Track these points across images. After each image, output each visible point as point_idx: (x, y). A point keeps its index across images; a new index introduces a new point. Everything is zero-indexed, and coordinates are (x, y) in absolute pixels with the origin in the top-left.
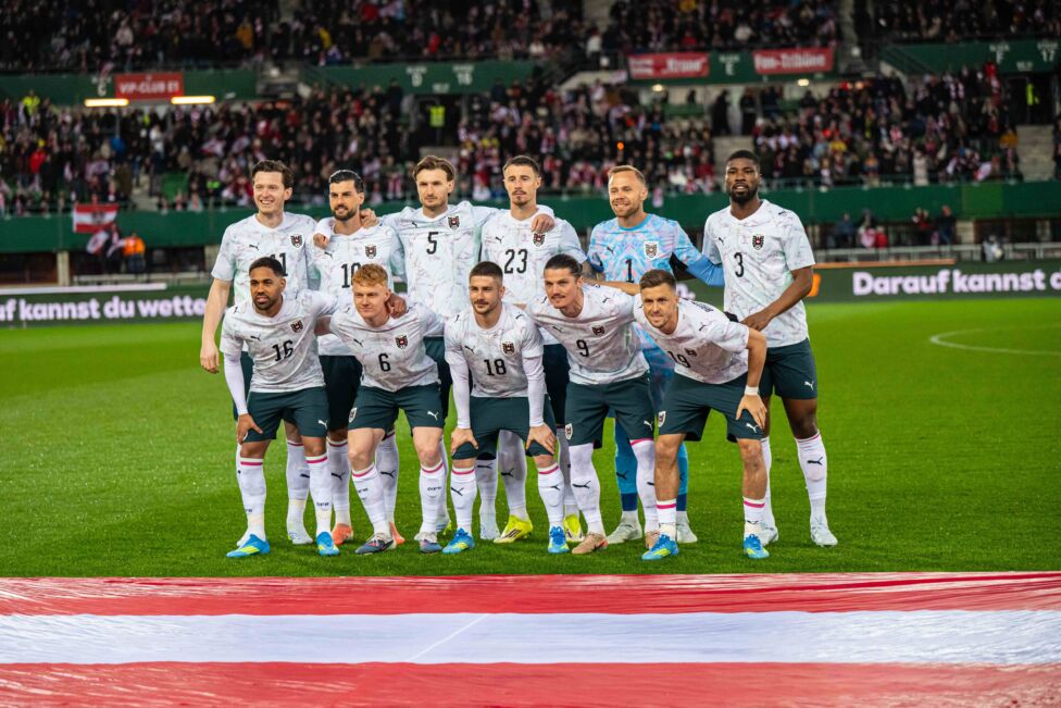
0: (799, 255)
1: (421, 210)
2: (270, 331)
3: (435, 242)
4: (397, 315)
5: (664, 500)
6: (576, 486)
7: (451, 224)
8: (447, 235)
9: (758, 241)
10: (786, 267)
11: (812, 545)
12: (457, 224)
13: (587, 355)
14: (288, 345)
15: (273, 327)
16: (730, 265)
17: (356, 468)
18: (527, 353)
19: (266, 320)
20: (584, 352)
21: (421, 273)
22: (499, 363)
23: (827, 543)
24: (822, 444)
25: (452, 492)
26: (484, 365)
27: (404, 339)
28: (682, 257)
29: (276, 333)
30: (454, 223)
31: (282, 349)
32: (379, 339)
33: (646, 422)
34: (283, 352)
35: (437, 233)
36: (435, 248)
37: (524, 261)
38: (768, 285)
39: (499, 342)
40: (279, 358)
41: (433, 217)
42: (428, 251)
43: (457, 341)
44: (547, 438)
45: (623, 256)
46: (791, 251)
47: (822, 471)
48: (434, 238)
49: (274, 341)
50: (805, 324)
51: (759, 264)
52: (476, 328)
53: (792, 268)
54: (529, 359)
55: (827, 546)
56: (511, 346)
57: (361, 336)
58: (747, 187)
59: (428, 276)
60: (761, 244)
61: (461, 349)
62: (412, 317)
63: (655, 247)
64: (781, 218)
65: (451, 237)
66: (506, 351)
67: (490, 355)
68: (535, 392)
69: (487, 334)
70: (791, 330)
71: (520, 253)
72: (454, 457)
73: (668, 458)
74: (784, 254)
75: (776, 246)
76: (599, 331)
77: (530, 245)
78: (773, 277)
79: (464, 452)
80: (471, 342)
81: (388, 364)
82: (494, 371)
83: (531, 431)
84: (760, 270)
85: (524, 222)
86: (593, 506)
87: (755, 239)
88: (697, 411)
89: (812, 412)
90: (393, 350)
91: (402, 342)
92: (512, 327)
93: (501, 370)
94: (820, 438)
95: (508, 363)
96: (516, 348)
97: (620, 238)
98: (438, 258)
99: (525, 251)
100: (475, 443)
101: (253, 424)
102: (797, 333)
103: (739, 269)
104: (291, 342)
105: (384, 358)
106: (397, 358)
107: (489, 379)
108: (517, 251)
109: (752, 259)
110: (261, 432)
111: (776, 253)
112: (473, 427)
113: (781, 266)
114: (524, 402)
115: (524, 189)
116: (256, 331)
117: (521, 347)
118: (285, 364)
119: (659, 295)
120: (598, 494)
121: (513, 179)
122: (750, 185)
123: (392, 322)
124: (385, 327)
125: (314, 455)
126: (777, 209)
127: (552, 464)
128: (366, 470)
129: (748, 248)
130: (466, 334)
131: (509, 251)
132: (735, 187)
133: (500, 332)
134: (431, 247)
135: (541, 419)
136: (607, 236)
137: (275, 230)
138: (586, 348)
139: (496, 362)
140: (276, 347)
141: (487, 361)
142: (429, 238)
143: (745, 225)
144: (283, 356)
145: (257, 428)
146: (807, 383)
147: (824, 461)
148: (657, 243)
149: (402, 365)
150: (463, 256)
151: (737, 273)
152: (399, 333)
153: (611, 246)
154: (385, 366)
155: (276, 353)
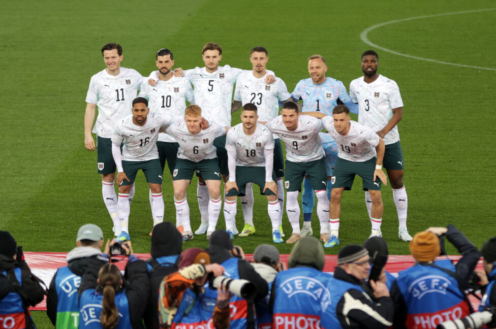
0: (396, 101)
1: (204, 69)
2: (140, 133)
3: (212, 86)
4: (205, 128)
5: (334, 219)
6: (289, 211)
7: (221, 77)
8: (218, 82)
9: (377, 95)
10: (390, 107)
11: (401, 240)
12: (223, 77)
13: (297, 149)
14: (147, 140)
15: (141, 131)
16: (362, 105)
17: (178, 199)
18: (267, 147)
19: (138, 127)
20: (295, 147)
21: (205, 101)
22: (253, 152)
23: (408, 240)
24: (405, 192)
25: (225, 212)
26: (245, 152)
27: (207, 140)
28: (342, 99)
29: (142, 134)
30: (222, 76)
31: (144, 141)
32: (195, 140)
33: (323, 182)
34: (144, 142)
35: (213, 81)
36: (212, 88)
37: (260, 99)
38: (381, 115)
39: (254, 142)
40: (141, 145)
41: (211, 73)
42: (209, 90)
43: (234, 140)
44: (274, 187)
45: (315, 98)
46: (392, 100)
47: (405, 205)
48: (211, 83)
49: (141, 138)
50: (398, 134)
51: (377, 105)
52: (244, 135)
53: (393, 108)
54: (268, 150)
55: (408, 241)
56: (260, 144)
57: (186, 138)
58: (372, 69)
59: (209, 102)
60: (378, 96)
61: (235, 144)
62: (212, 130)
63: (330, 94)
64: (388, 84)
65: (220, 84)
66: (257, 146)
67: (250, 148)
68: (269, 165)
69: (249, 138)
70: (391, 137)
71: (258, 95)
72: (227, 195)
73: (337, 199)
74: (389, 101)
75: (385, 97)
76: (304, 137)
77: (263, 91)
78: (383, 112)
79: (232, 193)
80: (240, 141)
81: (198, 151)
82: (249, 155)
83: (266, 184)
84: (377, 108)
85: (260, 79)
86: (296, 220)
87: (376, 93)
88: (349, 176)
89: (401, 176)
90: (201, 145)
91: (206, 141)
92: (262, 135)
93: (253, 155)
94: (404, 189)
95: (257, 151)
96: (262, 144)
97: (313, 89)
98: (214, 94)
99: (261, 94)
100: (237, 189)
101: (126, 177)
102: (394, 138)
103: (367, 108)
104: (148, 138)
105: (196, 148)
106: (203, 148)
107: (246, 158)
108: (257, 94)
109: (374, 103)
110: (129, 181)
111: (385, 101)
112: (237, 181)
113: (387, 106)
114: (263, 169)
115: (262, 64)
116: (133, 133)
117: (265, 144)
118: (144, 148)
119: (341, 118)
120: (299, 215)
121: (256, 59)
122: (374, 68)
123: (202, 132)
124: (198, 134)
125: (157, 193)
126: (386, 79)
127: (276, 199)
128: (181, 201)
129: (372, 98)
130: (238, 138)
131: (253, 93)
132: (367, 69)
133: (255, 137)
134: (210, 88)
135: (271, 178)
136: (306, 87)
137: (117, 77)
138: (297, 145)
139: (251, 151)
140: (141, 140)
141: (247, 150)
142: (209, 83)
143: (370, 86)
144: (143, 145)
145: (127, 179)
146: (399, 162)
147: (406, 200)
148: (332, 92)
149: (204, 151)
150: (226, 93)
151: (366, 109)
152: (205, 137)
153: (309, 92)
154: (196, 152)
155: (141, 143)
